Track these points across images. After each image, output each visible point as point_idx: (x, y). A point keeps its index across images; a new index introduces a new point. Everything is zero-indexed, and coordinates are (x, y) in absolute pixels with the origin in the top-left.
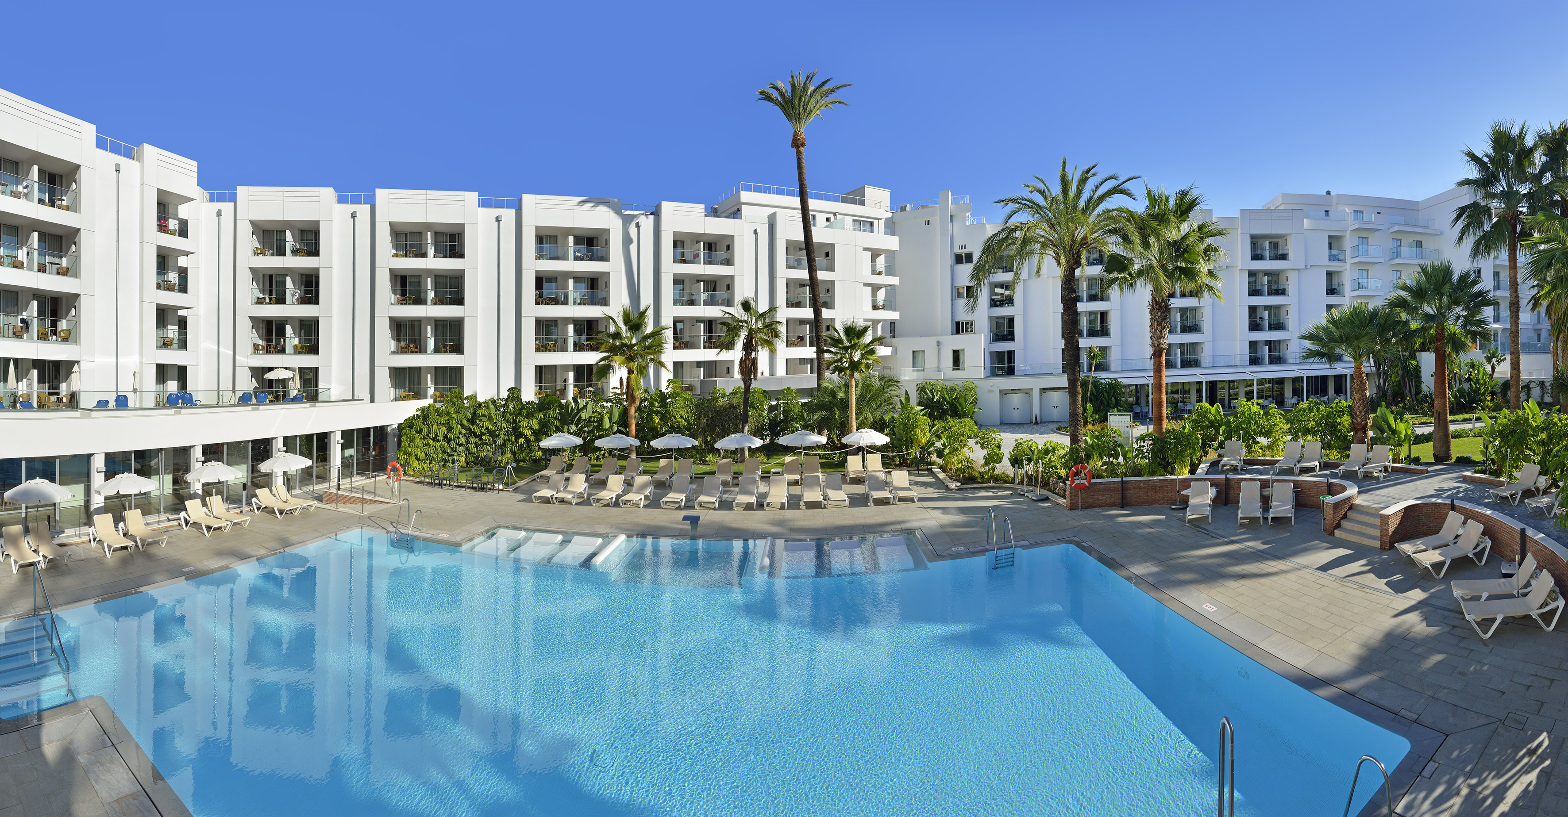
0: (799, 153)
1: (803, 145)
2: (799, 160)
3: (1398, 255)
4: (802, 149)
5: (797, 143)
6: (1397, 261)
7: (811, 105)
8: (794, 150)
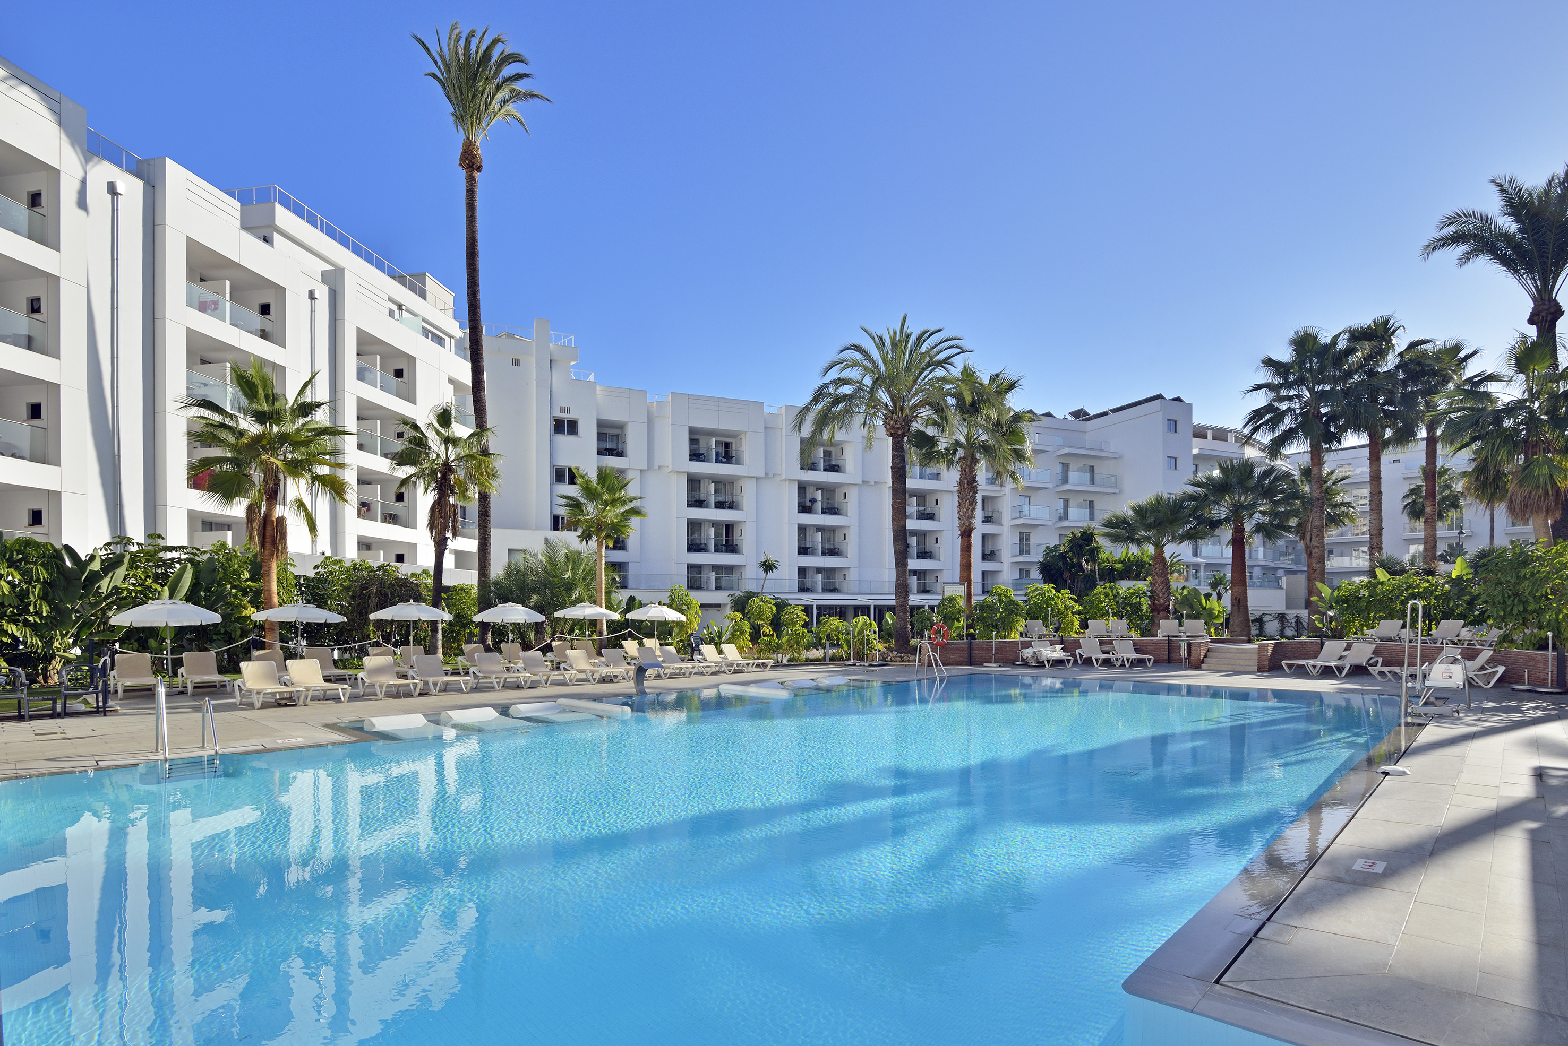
0: (471, 180)
1: (479, 169)
2: (471, 193)
3: (1065, 480)
4: (476, 174)
5: (470, 162)
6: (1067, 487)
7: (495, 105)
8: (463, 173)
